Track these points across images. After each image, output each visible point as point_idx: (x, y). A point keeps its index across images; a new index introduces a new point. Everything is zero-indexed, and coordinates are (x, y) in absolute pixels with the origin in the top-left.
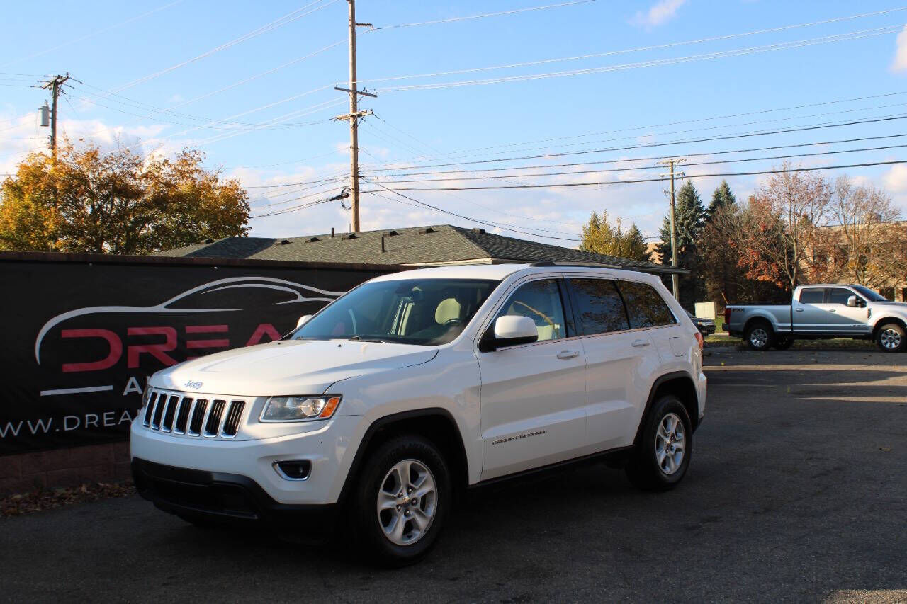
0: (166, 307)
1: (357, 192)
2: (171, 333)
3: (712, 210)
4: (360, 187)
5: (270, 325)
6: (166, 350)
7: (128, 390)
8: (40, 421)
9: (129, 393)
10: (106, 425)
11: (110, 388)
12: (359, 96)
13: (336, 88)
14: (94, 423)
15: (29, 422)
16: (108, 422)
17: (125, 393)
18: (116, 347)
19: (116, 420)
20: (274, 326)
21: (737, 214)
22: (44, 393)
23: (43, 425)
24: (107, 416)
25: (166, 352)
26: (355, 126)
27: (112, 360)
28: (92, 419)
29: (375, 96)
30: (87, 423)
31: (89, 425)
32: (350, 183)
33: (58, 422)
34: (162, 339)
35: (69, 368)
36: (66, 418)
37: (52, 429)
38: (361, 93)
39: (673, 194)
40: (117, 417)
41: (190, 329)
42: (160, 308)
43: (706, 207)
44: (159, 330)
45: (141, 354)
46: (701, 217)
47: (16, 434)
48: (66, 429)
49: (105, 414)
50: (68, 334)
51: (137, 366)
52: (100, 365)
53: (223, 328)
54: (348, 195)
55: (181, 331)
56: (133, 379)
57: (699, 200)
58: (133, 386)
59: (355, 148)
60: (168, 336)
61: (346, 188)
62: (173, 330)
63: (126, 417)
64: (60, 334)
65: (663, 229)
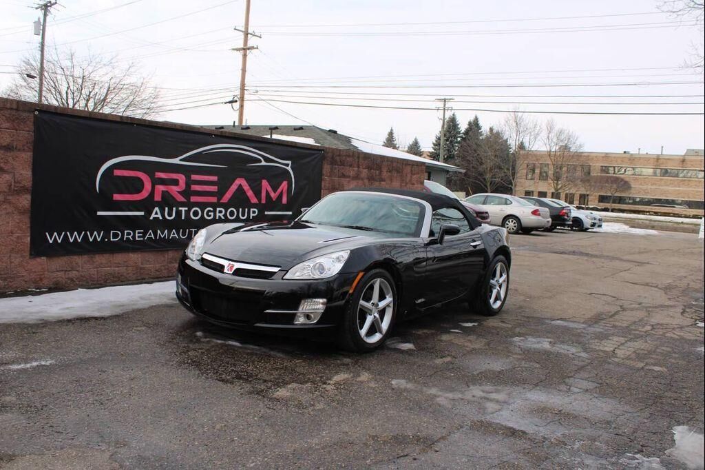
0: (181, 160)
1: (242, 99)
2: (182, 178)
3: (467, 132)
4: (246, 97)
5: (243, 179)
6: (179, 190)
7: (153, 216)
8: (95, 233)
9: (154, 218)
10: (137, 239)
11: (142, 213)
12: (249, 35)
13: (235, 29)
14: (130, 237)
15: (88, 233)
16: (139, 237)
17: (151, 218)
18: (148, 186)
19: (144, 236)
20: (246, 179)
21: (481, 138)
22: (99, 213)
23: (97, 236)
24: (139, 233)
25: (178, 192)
26: (245, 56)
27: (145, 194)
28: (128, 234)
29: (260, 37)
30: (125, 237)
31: (127, 238)
32: (238, 93)
33: (107, 235)
34: (176, 182)
35: (117, 197)
36: (112, 232)
37: (103, 239)
38: (251, 34)
39: (444, 121)
40: (144, 234)
41: (194, 177)
42: (176, 161)
43: (463, 131)
44: (174, 176)
45: (163, 191)
46: (459, 137)
47: (79, 241)
48: (112, 240)
49: (137, 231)
50: (117, 173)
51: (160, 200)
52: (137, 197)
53: (214, 178)
54: (236, 101)
55: (188, 178)
56: (157, 209)
57: (459, 126)
58: (156, 213)
59: (244, 70)
60: (180, 181)
61: (235, 96)
62: (183, 177)
63: (150, 234)
64: (113, 172)
65: (434, 142)
